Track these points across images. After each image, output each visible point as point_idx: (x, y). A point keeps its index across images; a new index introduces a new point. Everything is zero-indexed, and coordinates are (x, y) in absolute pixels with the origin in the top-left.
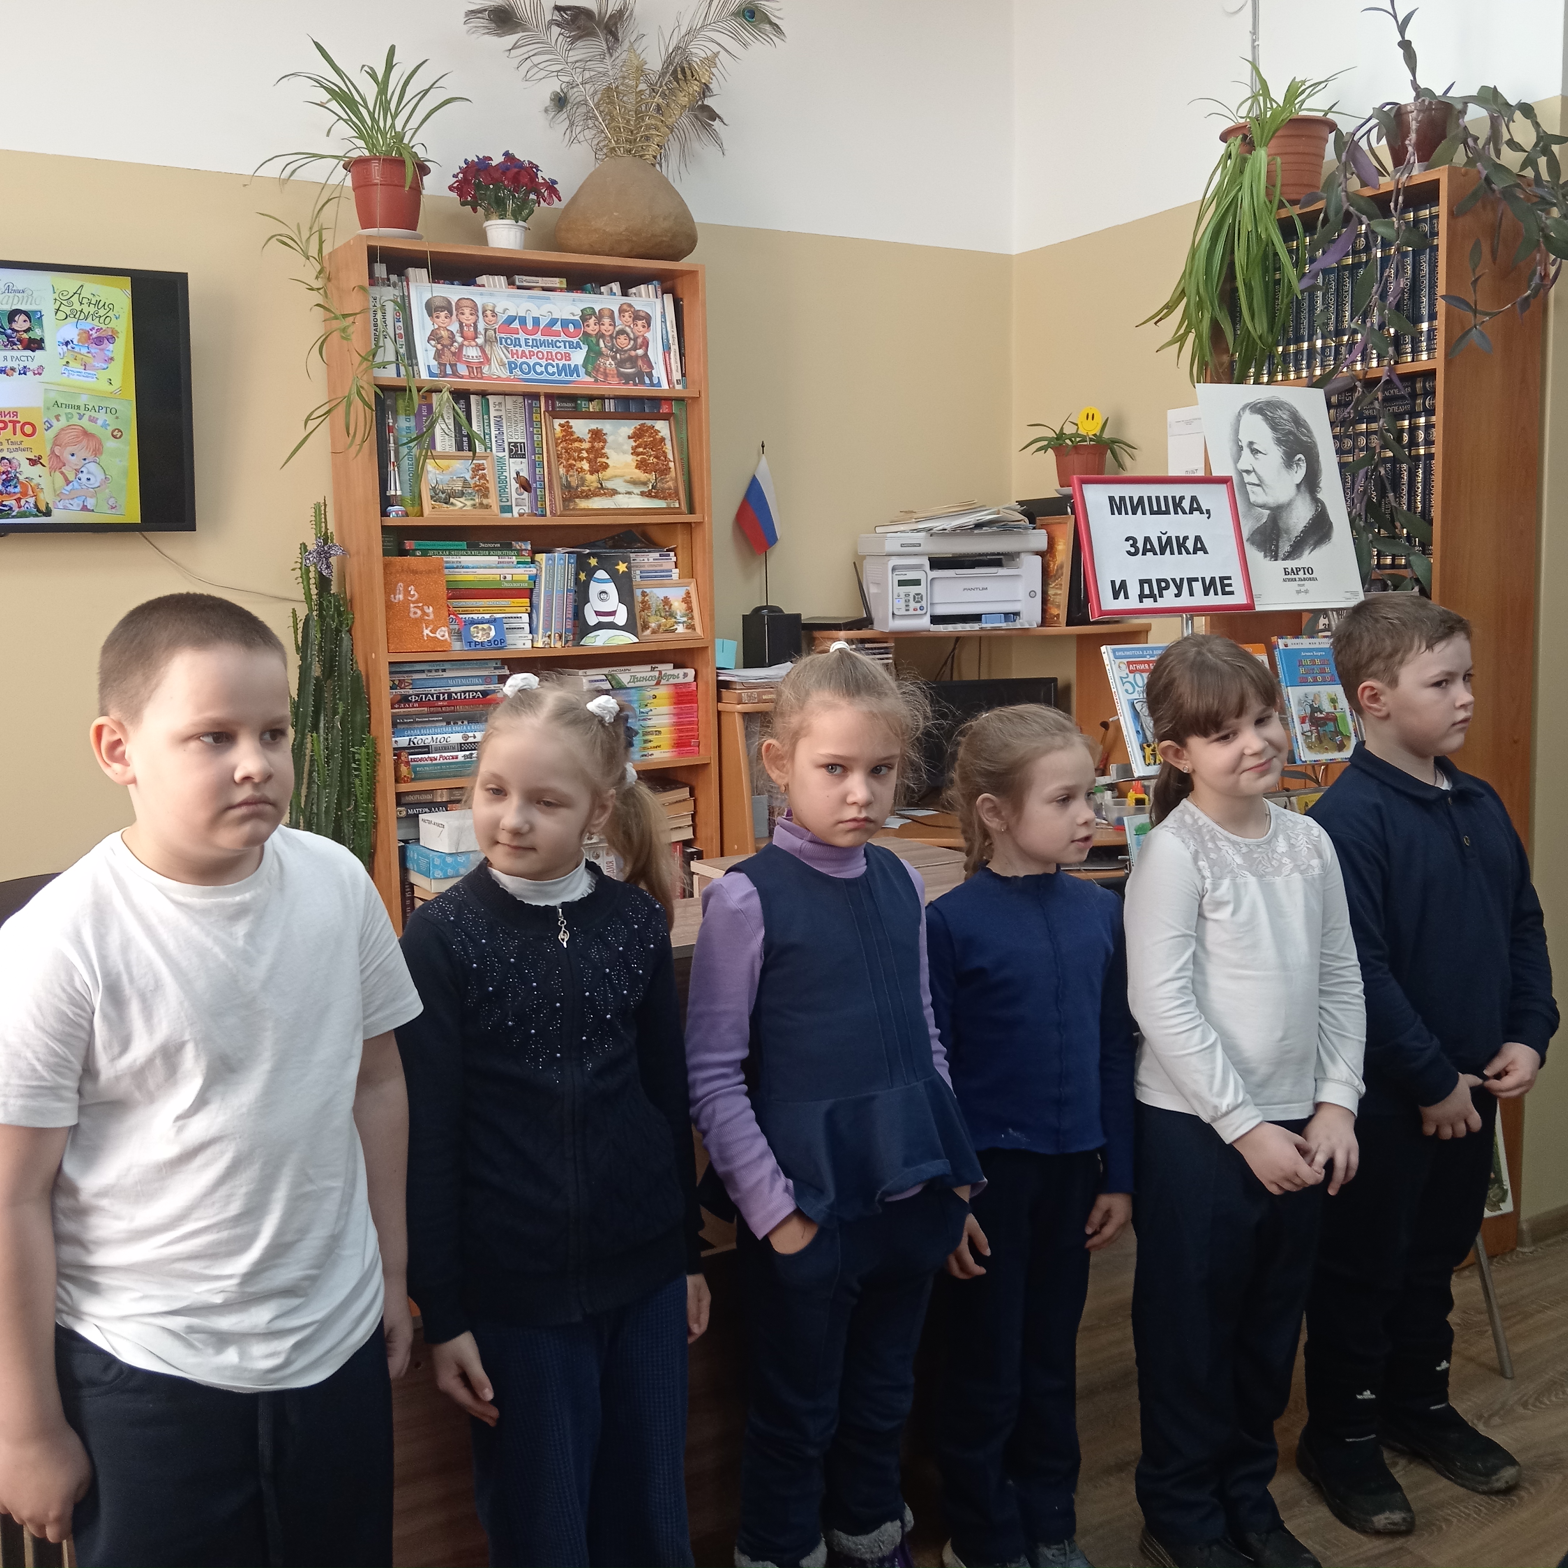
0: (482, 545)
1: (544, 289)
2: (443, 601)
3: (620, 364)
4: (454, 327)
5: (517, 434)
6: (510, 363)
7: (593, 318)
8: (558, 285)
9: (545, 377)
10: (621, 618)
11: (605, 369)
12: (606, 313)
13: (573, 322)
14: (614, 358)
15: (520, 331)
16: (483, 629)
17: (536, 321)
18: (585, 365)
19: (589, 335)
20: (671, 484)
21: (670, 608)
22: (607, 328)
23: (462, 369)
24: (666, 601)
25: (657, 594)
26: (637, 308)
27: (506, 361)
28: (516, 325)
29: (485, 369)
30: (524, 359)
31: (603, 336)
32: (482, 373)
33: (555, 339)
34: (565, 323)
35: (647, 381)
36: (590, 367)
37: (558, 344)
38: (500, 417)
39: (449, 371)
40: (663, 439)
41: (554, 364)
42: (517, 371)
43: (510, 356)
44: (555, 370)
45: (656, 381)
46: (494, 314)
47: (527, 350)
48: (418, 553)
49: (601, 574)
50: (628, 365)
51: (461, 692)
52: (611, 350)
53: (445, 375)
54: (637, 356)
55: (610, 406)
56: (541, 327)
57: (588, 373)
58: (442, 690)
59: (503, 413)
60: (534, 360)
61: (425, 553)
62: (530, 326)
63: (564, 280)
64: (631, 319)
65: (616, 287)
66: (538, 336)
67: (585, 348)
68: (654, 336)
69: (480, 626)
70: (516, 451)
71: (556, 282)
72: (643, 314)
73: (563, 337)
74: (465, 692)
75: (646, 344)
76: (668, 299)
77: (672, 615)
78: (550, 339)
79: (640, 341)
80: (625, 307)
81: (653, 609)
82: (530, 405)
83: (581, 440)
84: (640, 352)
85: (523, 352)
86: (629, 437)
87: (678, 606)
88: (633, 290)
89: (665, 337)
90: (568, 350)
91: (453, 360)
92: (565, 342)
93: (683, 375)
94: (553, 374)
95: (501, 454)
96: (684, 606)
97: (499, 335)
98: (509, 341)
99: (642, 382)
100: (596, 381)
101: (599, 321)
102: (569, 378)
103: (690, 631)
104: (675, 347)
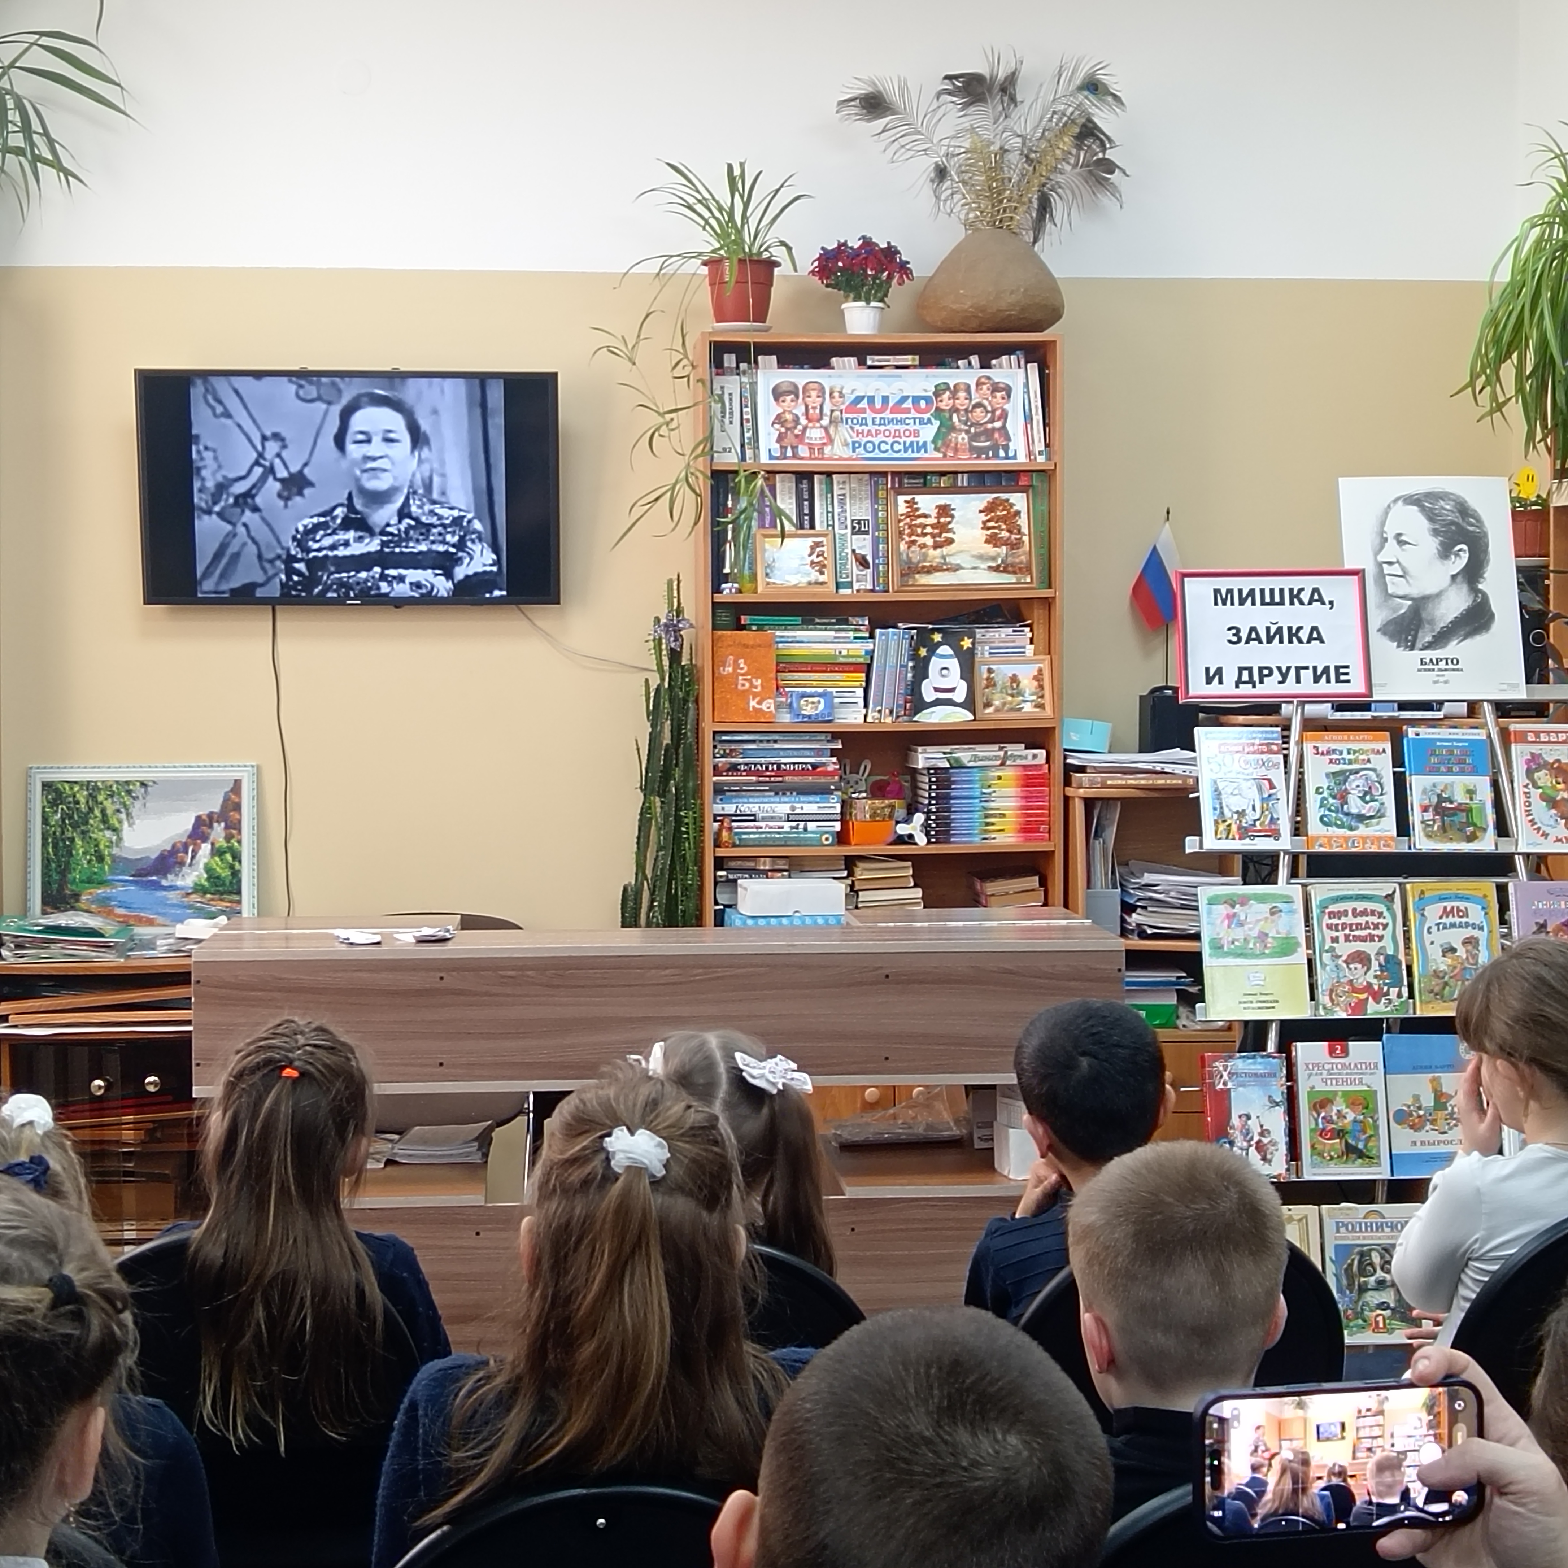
0: (817, 620)
1: (898, 367)
2: (773, 675)
3: (974, 438)
4: (800, 411)
5: (862, 511)
6: (854, 443)
7: (948, 393)
8: (910, 363)
9: (890, 454)
10: (960, 695)
11: (956, 444)
12: (962, 386)
13: (925, 398)
14: (967, 432)
15: (868, 411)
16: (813, 703)
17: (885, 399)
18: (934, 441)
19: (943, 410)
20: (1023, 558)
21: (1018, 686)
22: (961, 401)
23: (803, 451)
24: (1014, 679)
25: (1004, 671)
26: (997, 380)
27: (850, 441)
28: (864, 404)
29: (827, 450)
30: (870, 438)
31: (957, 410)
32: (823, 453)
33: (904, 416)
34: (916, 400)
35: (1002, 453)
36: (940, 443)
37: (907, 421)
38: (844, 495)
39: (789, 453)
40: (1018, 513)
41: (901, 441)
42: (861, 450)
43: (854, 435)
44: (902, 447)
45: (1011, 454)
46: (841, 395)
47: (873, 428)
48: (754, 628)
49: (945, 650)
50: (982, 438)
51: (790, 763)
52: (966, 424)
53: (785, 458)
54: (994, 430)
55: (963, 481)
56: (891, 404)
57: (936, 449)
58: (773, 760)
59: (847, 492)
60: (881, 438)
61: (761, 628)
62: (878, 405)
63: (917, 357)
64: (989, 392)
65: (975, 359)
66: (887, 415)
67: (936, 423)
68: (1015, 409)
69: (810, 699)
70: (858, 529)
71: (908, 360)
72: (1002, 386)
73: (913, 414)
74: (794, 764)
75: (1004, 416)
76: (1033, 368)
77: (1020, 693)
78: (899, 416)
79: (998, 413)
80: (983, 380)
81: (999, 688)
82: (876, 483)
83: (925, 516)
84: (998, 424)
85: (869, 431)
86: (981, 512)
87: (1028, 684)
88: (994, 362)
89: (1027, 407)
90: (917, 427)
91: (795, 442)
92: (915, 419)
93: (1047, 445)
94: (899, 451)
95: (843, 532)
96: (1036, 683)
97: (845, 416)
98: (855, 421)
99: (996, 456)
100: (945, 456)
101: (954, 396)
102: (916, 455)
103: (1037, 710)
104: (1038, 418)
